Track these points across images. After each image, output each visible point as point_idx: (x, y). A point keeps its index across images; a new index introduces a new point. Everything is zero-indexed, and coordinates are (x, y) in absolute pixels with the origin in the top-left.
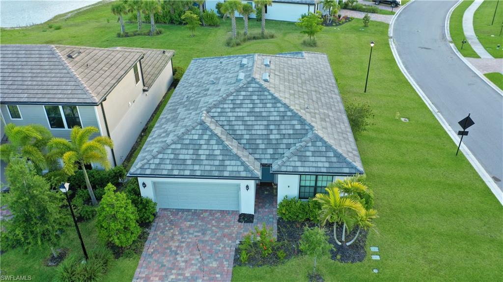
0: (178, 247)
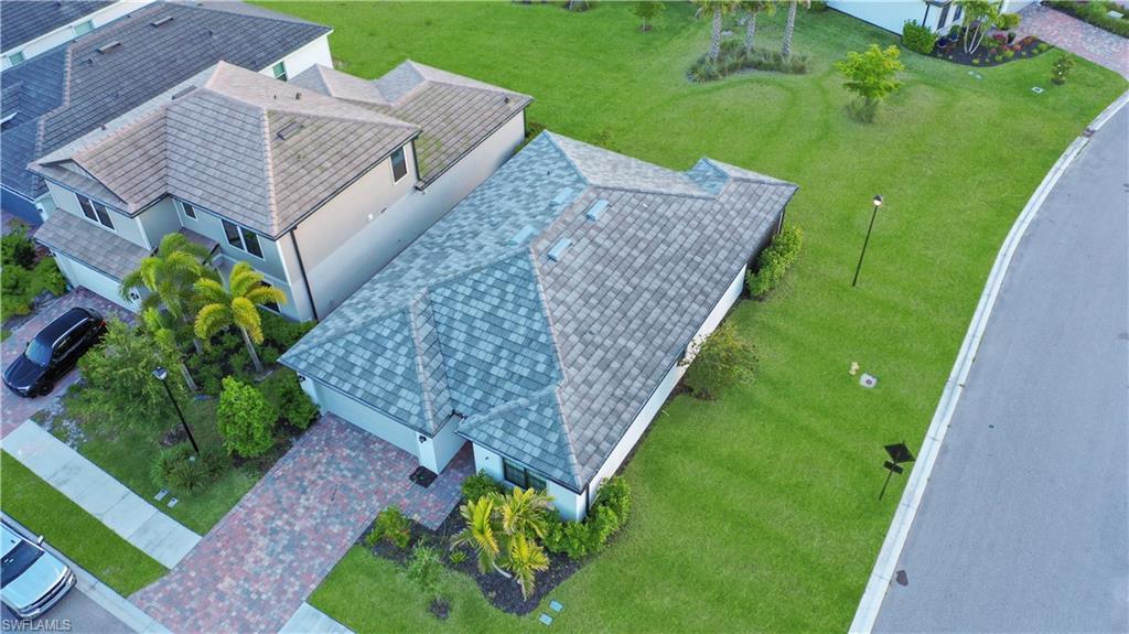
0: (312, 482)
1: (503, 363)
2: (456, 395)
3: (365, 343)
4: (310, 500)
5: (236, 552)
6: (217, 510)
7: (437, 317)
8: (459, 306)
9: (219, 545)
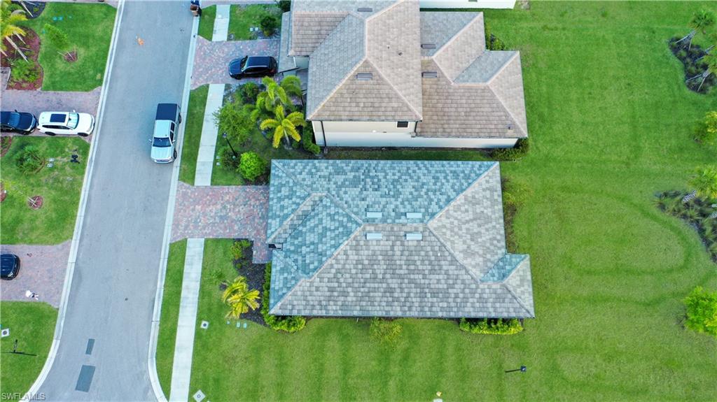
0: (250, 205)
1: (308, 250)
2: (289, 239)
3: (291, 189)
4: (242, 209)
5: (211, 201)
6: (222, 181)
7: (316, 208)
8: (324, 213)
9: (210, 193)
